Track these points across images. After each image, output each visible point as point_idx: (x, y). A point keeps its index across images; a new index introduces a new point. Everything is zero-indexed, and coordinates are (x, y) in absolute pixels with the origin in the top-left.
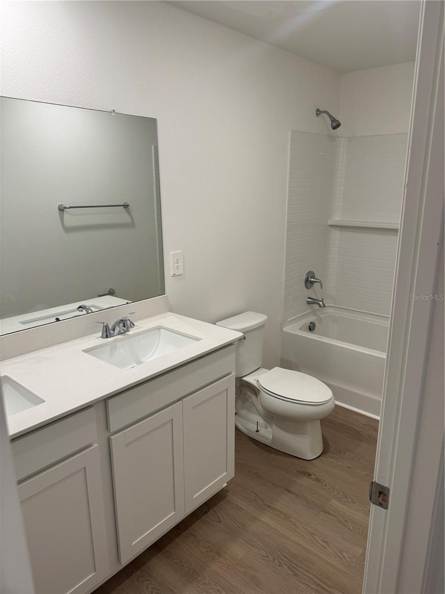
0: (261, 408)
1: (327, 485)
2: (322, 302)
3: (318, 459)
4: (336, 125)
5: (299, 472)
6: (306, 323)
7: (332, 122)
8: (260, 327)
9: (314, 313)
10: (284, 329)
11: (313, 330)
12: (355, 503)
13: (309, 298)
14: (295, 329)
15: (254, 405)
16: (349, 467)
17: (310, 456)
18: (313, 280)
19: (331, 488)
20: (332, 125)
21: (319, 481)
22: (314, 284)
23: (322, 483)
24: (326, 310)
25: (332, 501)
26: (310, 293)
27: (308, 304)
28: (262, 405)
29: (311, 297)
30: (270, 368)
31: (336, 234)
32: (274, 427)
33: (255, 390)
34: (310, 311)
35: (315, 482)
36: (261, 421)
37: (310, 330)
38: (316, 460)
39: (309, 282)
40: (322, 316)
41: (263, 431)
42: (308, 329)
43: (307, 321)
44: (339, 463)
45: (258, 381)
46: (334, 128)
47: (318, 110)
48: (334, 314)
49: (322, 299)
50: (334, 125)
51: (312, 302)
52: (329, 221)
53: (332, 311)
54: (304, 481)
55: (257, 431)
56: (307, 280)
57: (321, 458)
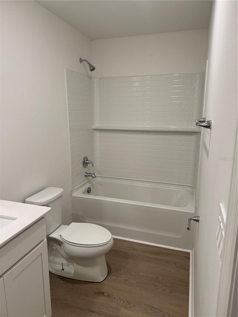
0: (65, 254)
1: (116, 298)
2: (94, 174)
3: (106, 279)
4: (93, 69)
5: (96, 293)
6: (86, 189)
7: (90, 66)
8: (60, 197)
9: (89, 182)
10: (73, 195)
11: (90, 193)
12: (135, 306)
13: (86, 173)
14: (79, 194)
15: (59, 252)
16: (126, 280)
17: (101, 279)
18: (88, 162)
19: (118, 299)
20: (90, 68)
21: (110, 296)
22: (88, 164)
23: (112, 297)
24: (96, 179)
25: (121, 309)
26: (86, 170)
27: (86, 177)
28: (65, 252)
29: (87, 172)
30: (68, 224)
31: (97, 134)
32: (75, 265)
33: (58, 242)
34: (87, 181)
35: (107, 298)
36: (64, 262)
37: (88, 192)
38: (105, 280)
39: (85, 163)
40: (94, 183)
41: (66, 269)
42: (87, 192)
43: (86, 187)
44: (119, 278)
45: (61, 236)
46: (92, 70)
47: (80, 59)
48: (100, 181)
49: (94, 173)
50: (91, 68)
51: (88, 175)
52: (93, 127)
53: (99, 179)
54: (101, 300)
55: (63, 270)
56: (84, 162)
57: (108, 278)
